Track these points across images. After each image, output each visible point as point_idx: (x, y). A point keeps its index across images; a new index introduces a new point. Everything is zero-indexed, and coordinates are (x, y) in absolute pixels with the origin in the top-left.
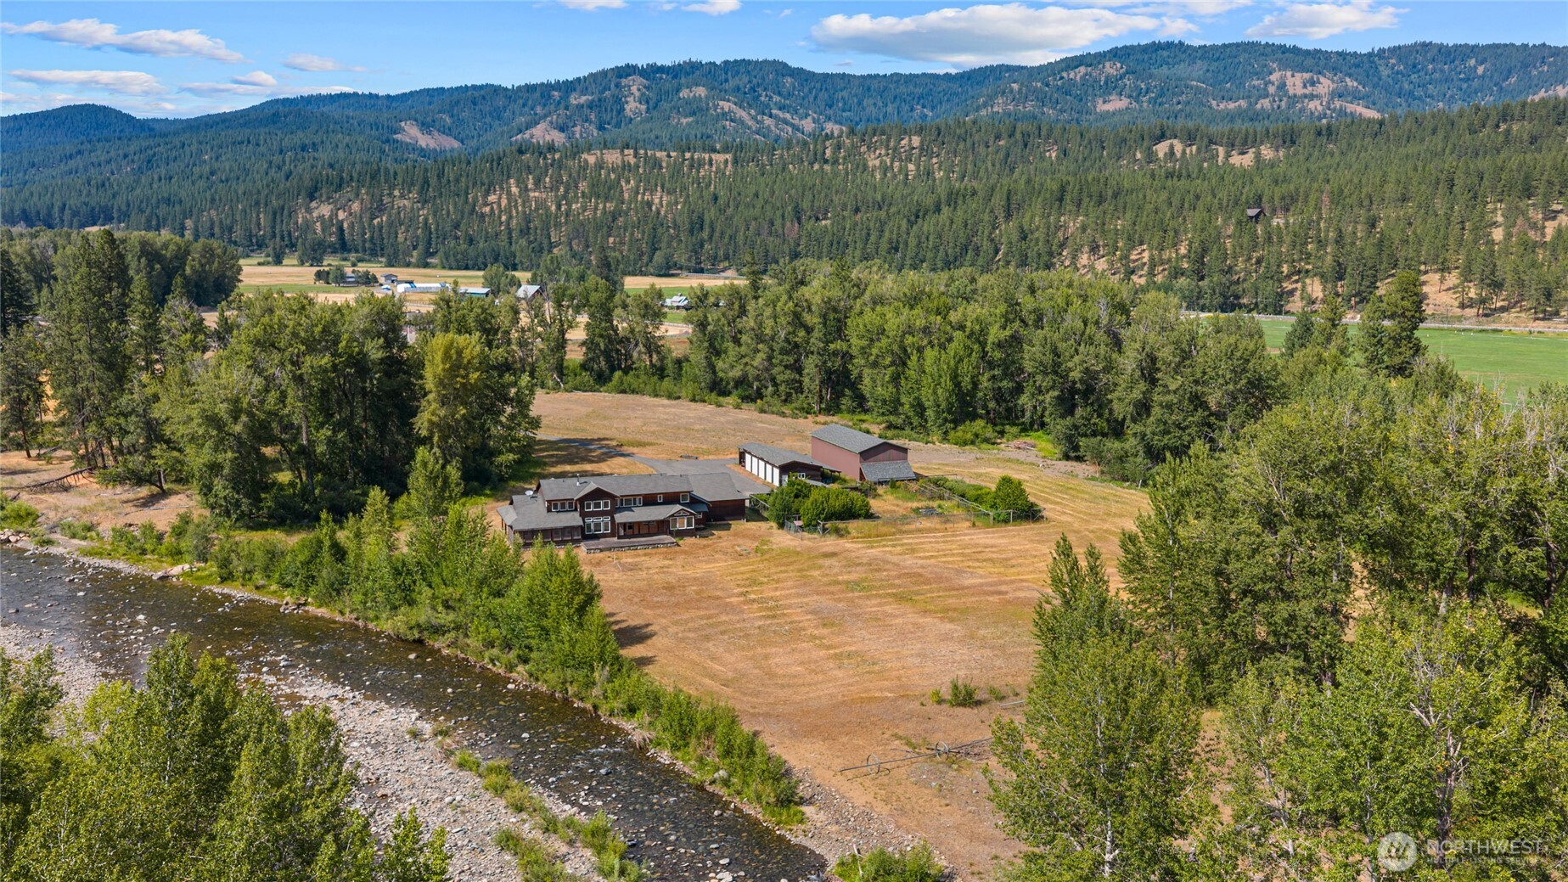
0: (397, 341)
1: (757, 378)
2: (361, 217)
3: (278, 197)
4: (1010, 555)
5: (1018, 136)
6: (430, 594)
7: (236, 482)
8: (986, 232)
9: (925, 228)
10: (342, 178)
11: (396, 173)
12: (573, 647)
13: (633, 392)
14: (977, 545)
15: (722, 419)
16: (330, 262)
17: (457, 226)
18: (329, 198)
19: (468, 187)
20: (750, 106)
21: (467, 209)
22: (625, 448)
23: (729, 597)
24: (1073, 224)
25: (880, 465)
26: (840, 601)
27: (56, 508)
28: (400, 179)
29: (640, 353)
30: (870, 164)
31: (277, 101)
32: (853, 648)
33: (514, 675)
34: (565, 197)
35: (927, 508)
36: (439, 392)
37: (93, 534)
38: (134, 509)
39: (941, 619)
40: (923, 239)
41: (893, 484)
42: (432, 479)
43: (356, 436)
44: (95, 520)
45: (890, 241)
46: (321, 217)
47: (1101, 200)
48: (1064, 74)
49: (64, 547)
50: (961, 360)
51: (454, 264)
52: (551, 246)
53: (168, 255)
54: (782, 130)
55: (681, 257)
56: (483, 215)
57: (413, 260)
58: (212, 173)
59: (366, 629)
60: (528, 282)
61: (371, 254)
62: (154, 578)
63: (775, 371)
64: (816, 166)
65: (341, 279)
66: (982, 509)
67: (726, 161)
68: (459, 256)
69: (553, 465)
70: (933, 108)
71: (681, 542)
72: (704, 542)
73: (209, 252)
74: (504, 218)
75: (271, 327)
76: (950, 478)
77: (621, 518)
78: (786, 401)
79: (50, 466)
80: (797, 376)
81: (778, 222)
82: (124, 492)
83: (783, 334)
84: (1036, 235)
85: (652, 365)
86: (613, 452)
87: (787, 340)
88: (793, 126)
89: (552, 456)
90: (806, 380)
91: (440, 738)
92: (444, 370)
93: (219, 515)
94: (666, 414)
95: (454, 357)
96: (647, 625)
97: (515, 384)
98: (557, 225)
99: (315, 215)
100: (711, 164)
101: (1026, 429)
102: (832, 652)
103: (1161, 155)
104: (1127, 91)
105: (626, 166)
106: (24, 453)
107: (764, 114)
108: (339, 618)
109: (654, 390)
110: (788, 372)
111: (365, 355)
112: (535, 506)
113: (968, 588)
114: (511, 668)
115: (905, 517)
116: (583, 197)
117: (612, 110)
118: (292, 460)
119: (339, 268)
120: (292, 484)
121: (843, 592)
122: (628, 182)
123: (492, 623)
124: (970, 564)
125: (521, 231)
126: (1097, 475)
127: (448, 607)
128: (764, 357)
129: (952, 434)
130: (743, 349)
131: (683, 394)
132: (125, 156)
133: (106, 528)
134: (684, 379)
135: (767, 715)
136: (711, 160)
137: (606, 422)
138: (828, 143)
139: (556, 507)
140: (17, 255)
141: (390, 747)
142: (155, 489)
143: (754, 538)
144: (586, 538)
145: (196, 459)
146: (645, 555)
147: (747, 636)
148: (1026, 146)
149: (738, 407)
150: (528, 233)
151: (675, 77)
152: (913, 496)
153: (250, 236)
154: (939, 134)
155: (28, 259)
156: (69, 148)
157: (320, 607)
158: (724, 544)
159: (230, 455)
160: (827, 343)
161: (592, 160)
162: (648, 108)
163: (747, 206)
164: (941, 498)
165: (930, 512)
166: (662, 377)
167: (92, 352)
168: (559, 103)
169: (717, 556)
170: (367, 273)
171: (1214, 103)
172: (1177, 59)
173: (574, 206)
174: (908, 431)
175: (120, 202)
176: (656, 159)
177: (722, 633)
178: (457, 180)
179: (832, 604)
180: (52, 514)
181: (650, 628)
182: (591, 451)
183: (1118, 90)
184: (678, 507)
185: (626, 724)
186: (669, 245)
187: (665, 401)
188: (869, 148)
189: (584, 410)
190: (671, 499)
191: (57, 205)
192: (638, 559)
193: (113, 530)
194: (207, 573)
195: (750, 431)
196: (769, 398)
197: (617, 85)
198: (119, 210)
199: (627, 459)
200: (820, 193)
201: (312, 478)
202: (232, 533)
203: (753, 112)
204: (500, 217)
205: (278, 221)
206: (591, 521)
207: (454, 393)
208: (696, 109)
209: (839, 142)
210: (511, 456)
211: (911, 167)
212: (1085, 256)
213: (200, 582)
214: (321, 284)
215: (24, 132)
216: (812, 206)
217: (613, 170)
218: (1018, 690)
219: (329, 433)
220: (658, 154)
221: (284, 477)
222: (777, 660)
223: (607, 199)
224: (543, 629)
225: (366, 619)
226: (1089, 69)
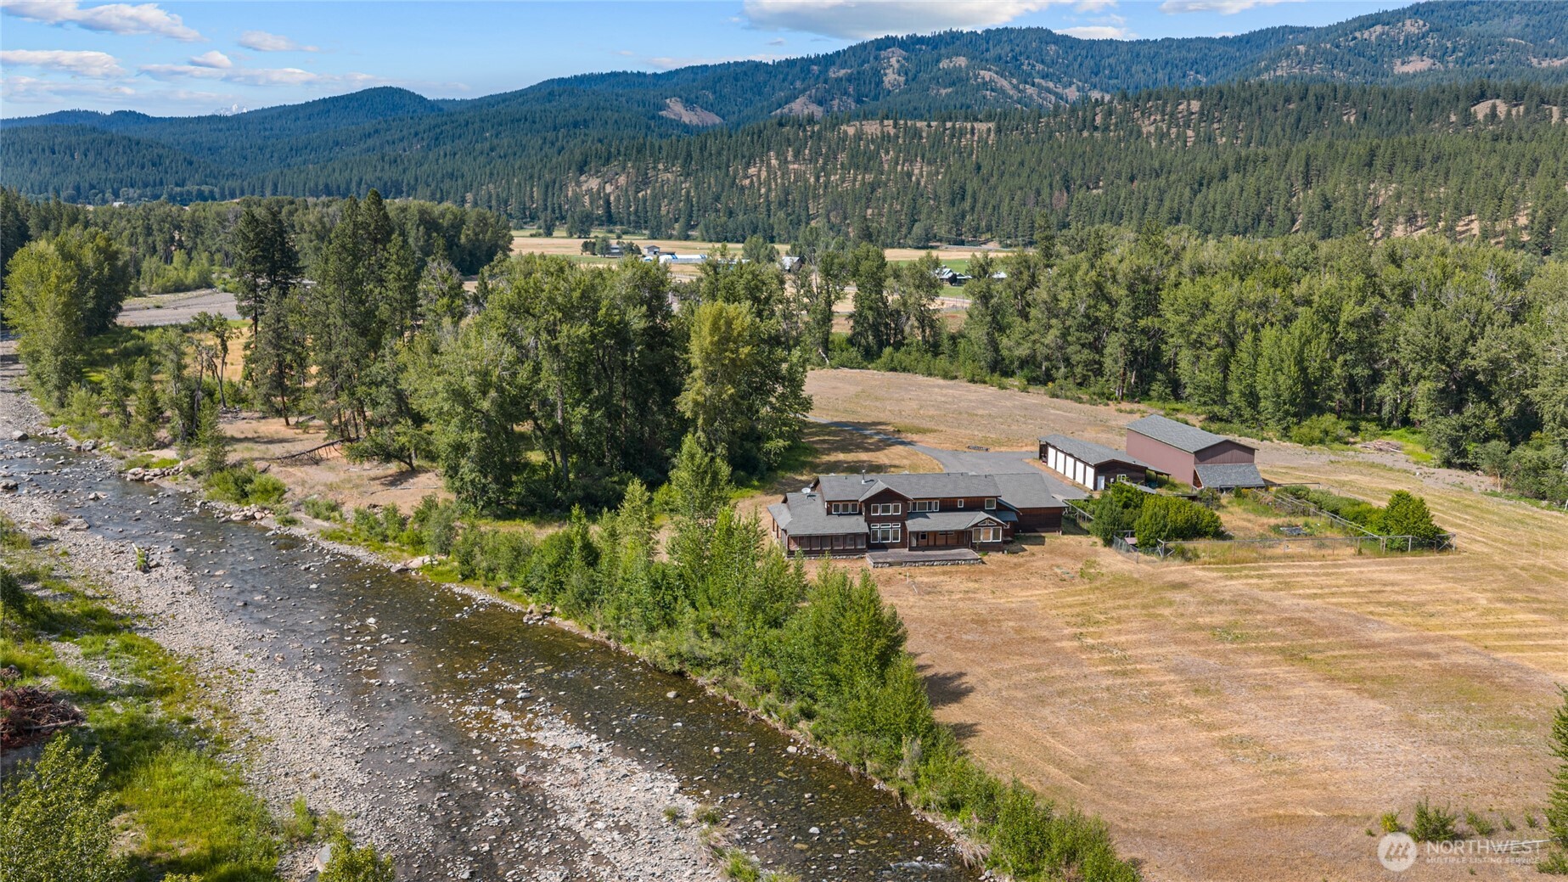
0: (660, 309)
1: (1047, 358)
2: (627, 191)
3: (551, 171)
4: (1422, 598)
5: (1311, 98)
6: (693, 617)
7: (483, 465)
8: (1282, 201)
9: (1211, 196)
10: (610, 152)
11: (660, 148)
12: (873, 706)
13: (904, 370)
14: (1371, 582)
15: (1008, 404)
16: (597, 233)
17: (717, 199)
18: (598, 172)
19: (729, 160)
20: (1012, 75)
21: (728, 181)
22: (903, 435)
23: (1060, 639)
24: (1384, 193)
25: (1220, 468)
26: (1208, 654)
27: (303, 483)
28: (664, 153)
29: (912, 327)
30: (1145, 130)
31: (553, 80)
32: (1245, 731)
33: (794, 732)
34: (823, 169)
35: (1289, 526)
36: (705, 368)
37: (336, 514)
38: (380, 487)
39: (1359, 691)
40: (1209, 208)
41: (1239, 493)
42: (699, 475)
43: (614, 415)
44: (340, 498)
45: (1171, 211)
46: (589, 191)
47: (1418, 165)
48: (1358, 34)
49: (308, 528)
50: (1309, 341)
51: (714, 237)
52: (809, 218)
53: (445, 224)
54: (1044, 99)
55: (941, 229)
56: (743, 188)
57: (675, 233)
58: (492, 150)
59: (618, 651)
60: (787, 254)
61: (635, 227)
62: (393, 570)
63: (1070, 350)
64: (1085, 134)
65: (606, 250)
66: (1366, 530)
67: (989, 129)
68: (719, 229)
69: (828, 451)
70: (1208, 74)
71: (985, 558)
72: (1013, 559)
73: (482, 221)
74: (763, 191)
75: (527, 291)
76: (1312, 487)
77: (914, 525)
78: (1080, 384)
79: (306, 436)
80: (1097, 357)
81: (1045, 192)
82: (372, 468)
83: (1082, 308)
84: (1340, 204)
85: (925, 341)
86: (892, 438)
87: (1087, 316)
88: (1056, 94)
89: (824, 441)
90: (1108, 362)
91: (705, 826)
92: (712, 343)
93: (465, 500)
94: (943, 395)
95: (723, 329)
96: (961, 675)
97: (785, 360)
98: (816, 197)
99: (584, 188)
100: (973, 133)
101: (1385, 425)
102: (1216, 734)
103: (1480, 117)
104: (1430, 50)
105: (886, 137)
106: (283, 420)
107: (1026, 83)
108: (588, 635)
109: (928, 369)
110: (1086, 351)
111: (627, 324)
112: (812, 506)
113: (1380, 645)
114: (791, 723)
115: (1263, 538)
116: (842, 168)
117: (870, 83)
118: (546, 439)
119: (605, 240)
120: (545, 467)
121: (1209, 641)
122: (887, 153)
123: (767, 662)
124: (1371, 608)
125: (780, 203)
126: (1499, 490)
127: (714, 634)
128: (1058, 333)
129: (1294, 431)
130: (1032, 325)
131: (960, 374)
132: (416, 134)
133: (349, 509)
134: (962, 358)
135: (1146, 834)
136: (973, 129)
137: (878, 404)
138: (1098, 110)
139: (837, 509)
140: (310, 223)
141: (643, 834)
142: (404, 467)
143: (1076, 557)
144: (872, 547)
145: (443, 436)
146: (944, 573)
147: (1093, 701)
148: (1319, 109)
149: (1025, 390)
150: (787, 205)
151: (935, 48)
152: (1267, 509)
153: (524, 209)
154: (1221, 97)
155: (319, 227)
156: (368, 126)
157: (567, 618)
158: (1039, 564)
159: (476, 434)
160: (1136, 318)
161: (851, 131)
162: (907, 80)
163: (1013, 175)
164: (1305, 513)
165: (1294, 533)
166: (936, 355)
167: (345, 315)
168: (818, 77)
169: (1033, 580)
170: (631, 245)
171: (1535, 61)
172: (1491, 14)
173: (832, 178)
174: (1236, 424)
175: (409, 177)
176: (916, 128)
177: (1061, 694)
178: (719, 154)
179: (1198, 659)
180: (298, 490)
181: (964, 679)
182: (866, 437)
183: (1420, 50)
184: (982, 516)
185: (950, 826)
186: (929, 216)
187: (941, 382)
188: (1143, 114)
189: (853, 390)
190: (974, 504)
191: (355, 179)
192: (935, 579)
193: (356, 511)
194: (448, 568)
195: (1043, 419)
196: (1062, 381)
197: (876, 58)
198: (408, 184)
199: (907, 448)
200: (1091, 161)
201: (566, 461)
202: (477, 522)
203: (1015, 81)
204: (759, 190)
205: (550, 194)
206: (877, 527)
207: (723, 369)
208: (955, 79)
209: (1110, 108)
210: (781, 443)
211: (1190, 133)
212: (1401, 227)
213: (440, 578)
214: (587, 254)
215: (331, 114)
216: (1083, 174)
217: (873, 141)
218: (1513, 822)
219: (586, 412)
220: (919, 124)
221: (536, 457)
222: (1142, 743)
223: (866, 170)
224: (833, 677)
225: (619, 639)
226: (1387, 28)
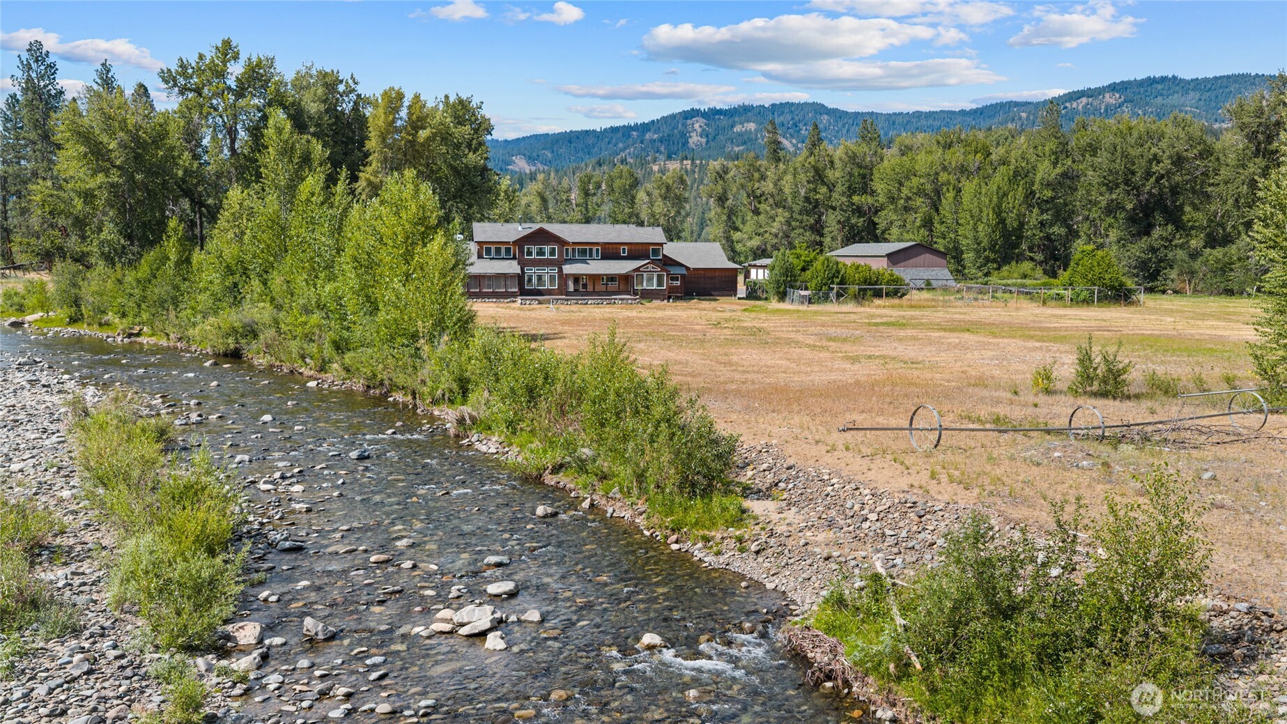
20: (792, 136)
25: (912, 271)
48: (1068, 105)
62: (6, 324)
71: (647, 303)
77: (571, 269)
83: (803, 193)
117: (678, 143)
139: (488, 251)
143: (744, 305)
144: (525, 292)
151: (731, 117)
158: (703, 306)
160: (851, 196)
161: (657, 168)
162: (708, 141)
168: (636, 139)
190: (638, 253)
194: (61, 317)
197: (683, 125)
203: (794, 141)
206: (532, 271)
208: (746, 140)
213: (49, 324)
226: (1090, 100)
